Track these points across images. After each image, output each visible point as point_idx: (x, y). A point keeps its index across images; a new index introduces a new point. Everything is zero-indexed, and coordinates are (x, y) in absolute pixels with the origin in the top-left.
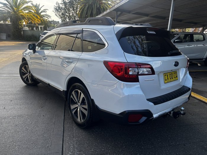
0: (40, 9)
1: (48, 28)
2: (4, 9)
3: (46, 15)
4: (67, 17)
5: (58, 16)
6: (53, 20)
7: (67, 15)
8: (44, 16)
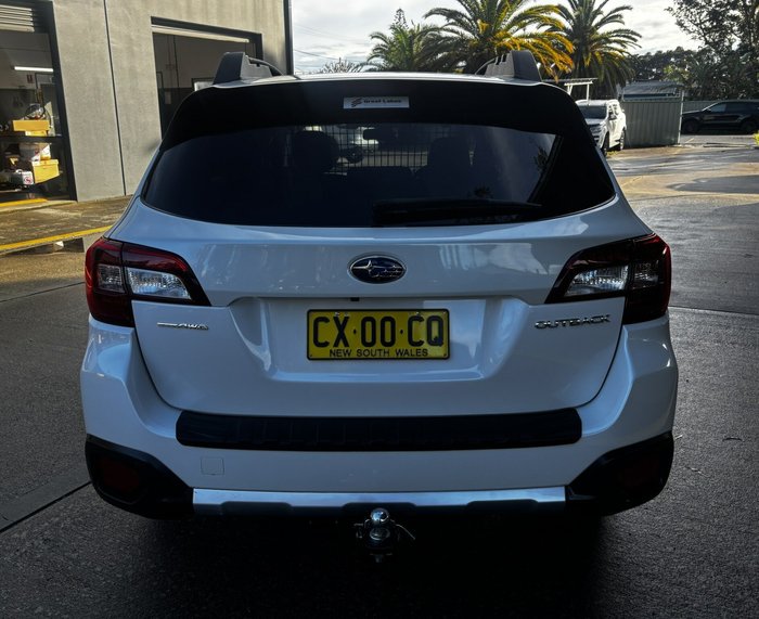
0: (598, 12)
1: (618, 86)
2: (452, 31)
3: (620, 31)
4: (735, 28)
5: (692, 27)
6: (678, 48)
7: (734, 18)
8: (606, 39)
